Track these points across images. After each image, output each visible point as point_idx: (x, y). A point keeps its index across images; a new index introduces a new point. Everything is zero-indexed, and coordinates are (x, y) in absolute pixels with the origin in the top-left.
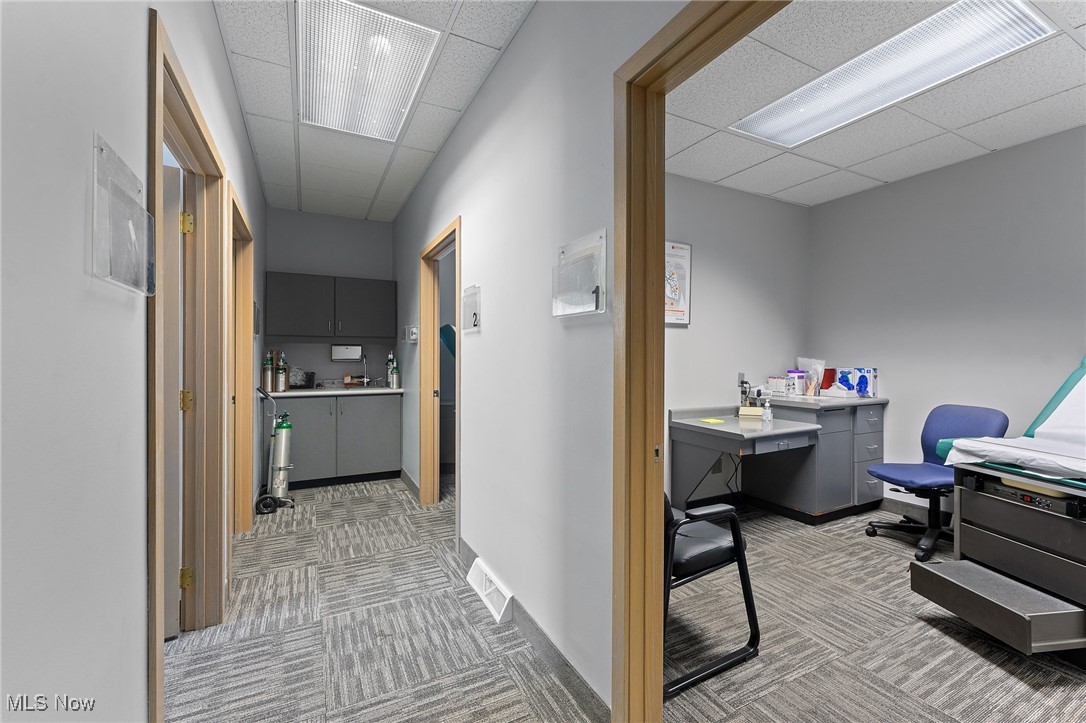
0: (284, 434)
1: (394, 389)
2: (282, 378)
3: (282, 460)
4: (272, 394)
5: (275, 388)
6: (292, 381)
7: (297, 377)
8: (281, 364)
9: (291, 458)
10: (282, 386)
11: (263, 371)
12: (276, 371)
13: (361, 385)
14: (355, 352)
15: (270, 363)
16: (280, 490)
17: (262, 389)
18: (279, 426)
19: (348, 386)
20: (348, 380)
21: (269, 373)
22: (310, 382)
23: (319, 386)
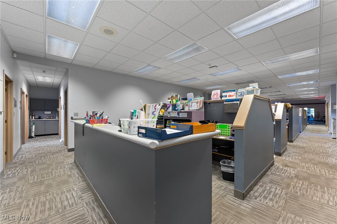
0: (34, 126)
1: (57, 119)
2: (33, 117)
3: (33, 130)
4: (32, 120)
5: (32, 119)
6: (36, 118)
7: (37, 117)
8: (33, 115)
9: (35, 130)
10: (33, 118)
11: (30, 116)
12: (32, 116)
13: (51, 118)
14: (50, 113)
15: (31, 114)
16: (33, 135)
17: (30, 119)
18: (33, 125)
19: (47, 119)
20: (48, 118)
21: (31, 116)
22: (40, 118)
23: (42, 119)
